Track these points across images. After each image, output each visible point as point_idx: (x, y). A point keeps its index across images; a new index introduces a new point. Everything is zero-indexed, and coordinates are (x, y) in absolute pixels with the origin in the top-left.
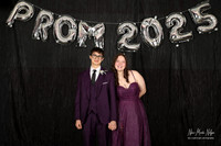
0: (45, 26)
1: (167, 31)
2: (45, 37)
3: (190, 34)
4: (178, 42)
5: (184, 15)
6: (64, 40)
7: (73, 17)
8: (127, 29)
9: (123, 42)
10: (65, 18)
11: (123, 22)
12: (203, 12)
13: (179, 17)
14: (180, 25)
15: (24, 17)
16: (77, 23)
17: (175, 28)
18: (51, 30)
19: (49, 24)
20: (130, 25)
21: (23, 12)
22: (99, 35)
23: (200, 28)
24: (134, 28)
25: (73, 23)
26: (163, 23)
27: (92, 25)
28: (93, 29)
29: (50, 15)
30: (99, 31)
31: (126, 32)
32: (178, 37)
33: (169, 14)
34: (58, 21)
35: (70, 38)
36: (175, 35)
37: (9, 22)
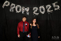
0: (13, 8)
1: (46, 10)
2: (13, 11)
4: (49, 13)
5: (51, 5)
6: (18, 12)
7: (21, 5)
8: (35, 9)
9: (34, 12)
11: (34, 7)
12: (56, 4)
13: (49, 6)
14: (50, 8)
15: (7, 5)
17: (48, 9)
18: (14, 9)
19: (14, 7)
20: (36, 8)
22: (28, 11)
23: (55, 9)
24: (37, 9)
25: (21, 7)
27: (26, 8)
30: (28, 9)
31: (35, 10)
32: (49, 11)
33: (47, 5)
35: (20, 11)
36: (48, 11)
37: (3, 7)
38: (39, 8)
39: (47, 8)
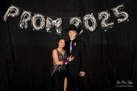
0: (26, 20)
1: (99, 22)
2: (26, 27)
3: (112, 24)
4: (106, 28)
5: (109, 12)
6: (38, 28)
7: (43, 14)
8: (75, 21)
10: (38, 15)
11: (73, 17)
12: (120, 10)
13: (106, 13)
14: (107, 18)
15: (13, 15)
16: (45, 18)
17: (104, 20)
18: (29, 22)
19: (29, 19)
20: (77, 19)
21: (13, 12)
22: (58, 25)
23: (118, 20)
24: (79, 21)
25: (43, 18)
26: (96, 17)
27: (54, 19)
28: (55, 21)
29: (29, 13)
30: (58, 22)
31: (75, 23)
32: (106, 25)
33: (100, 11)
34: (34, 17)
35: (41, 27)
36: (104, 24)
37: (5, 18)
38: (82, 19)
39: (100, 18)
